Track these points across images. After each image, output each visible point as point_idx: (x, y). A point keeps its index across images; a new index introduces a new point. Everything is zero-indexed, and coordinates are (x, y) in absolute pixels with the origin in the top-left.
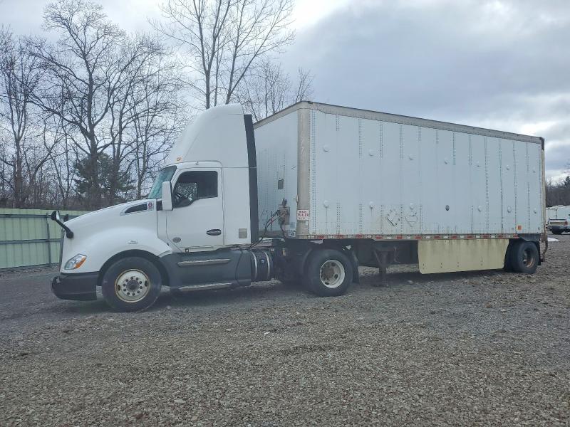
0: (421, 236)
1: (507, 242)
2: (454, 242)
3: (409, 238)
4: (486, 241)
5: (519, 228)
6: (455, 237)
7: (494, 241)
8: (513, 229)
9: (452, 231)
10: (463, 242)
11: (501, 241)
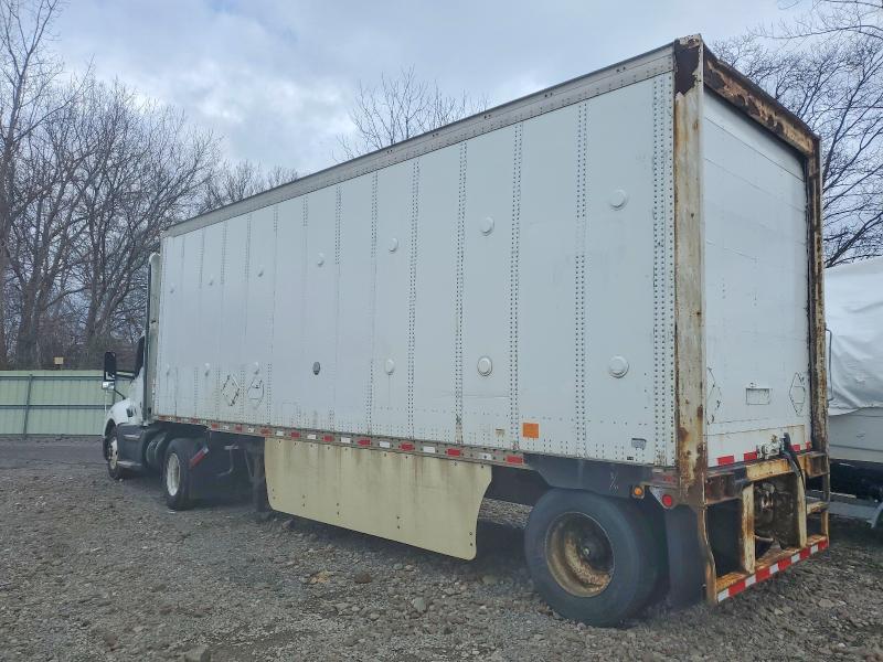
0: (268, 429)
1: (485, 477)
2: (329, 449)
3: (251, 431)
4: (407, 460)
5: (531, 430)
6: (329, 437)
7: (434, 463)
8: (500, 431)
9: (323, 425)
10: (348, 454)
11: (459, 468)
